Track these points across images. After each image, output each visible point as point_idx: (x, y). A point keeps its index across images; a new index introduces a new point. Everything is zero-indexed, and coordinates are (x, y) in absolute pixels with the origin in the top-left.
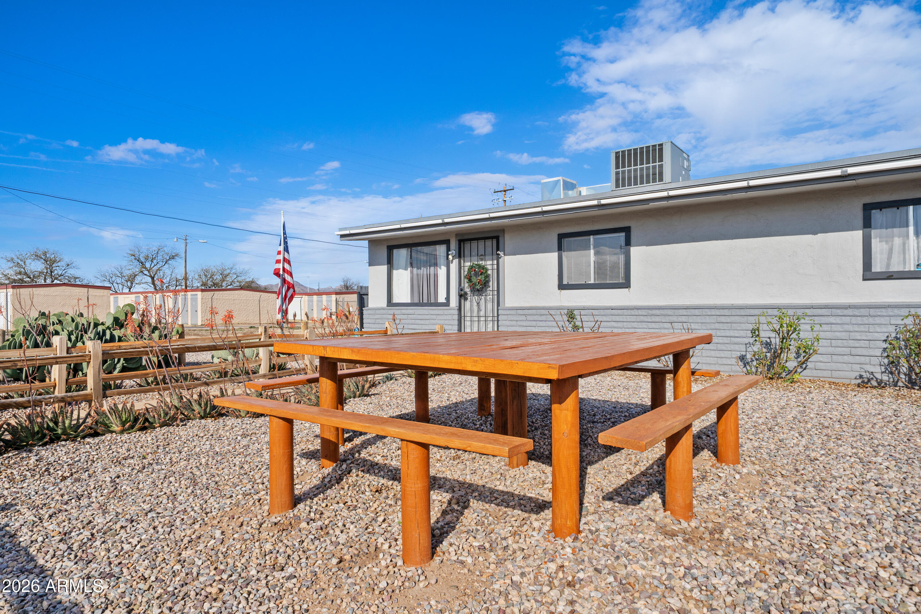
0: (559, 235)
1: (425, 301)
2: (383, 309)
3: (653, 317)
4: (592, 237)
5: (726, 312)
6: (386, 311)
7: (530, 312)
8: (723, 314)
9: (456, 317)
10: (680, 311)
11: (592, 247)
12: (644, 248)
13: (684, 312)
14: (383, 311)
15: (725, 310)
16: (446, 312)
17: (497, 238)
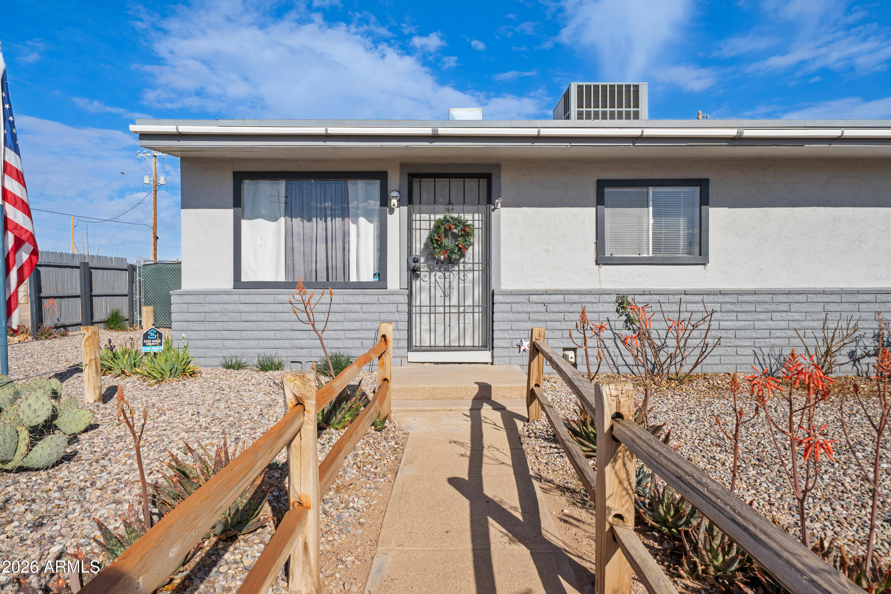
0: (598, 181)
1: (322, 278)
2: (226, 293)
3: (743, 305)
4: (651, 189)
5: (834, 298)
6: (236, 298)
7: (553, 298)
8: (832, 300)
9: (405, 308)
10: (780, 296)
11: (651, 203)
12: (726, 209)
13: (783, 298)
14: (227, 298)
15: (834, 296)
16: (382, 299)
17: (488, 177)
